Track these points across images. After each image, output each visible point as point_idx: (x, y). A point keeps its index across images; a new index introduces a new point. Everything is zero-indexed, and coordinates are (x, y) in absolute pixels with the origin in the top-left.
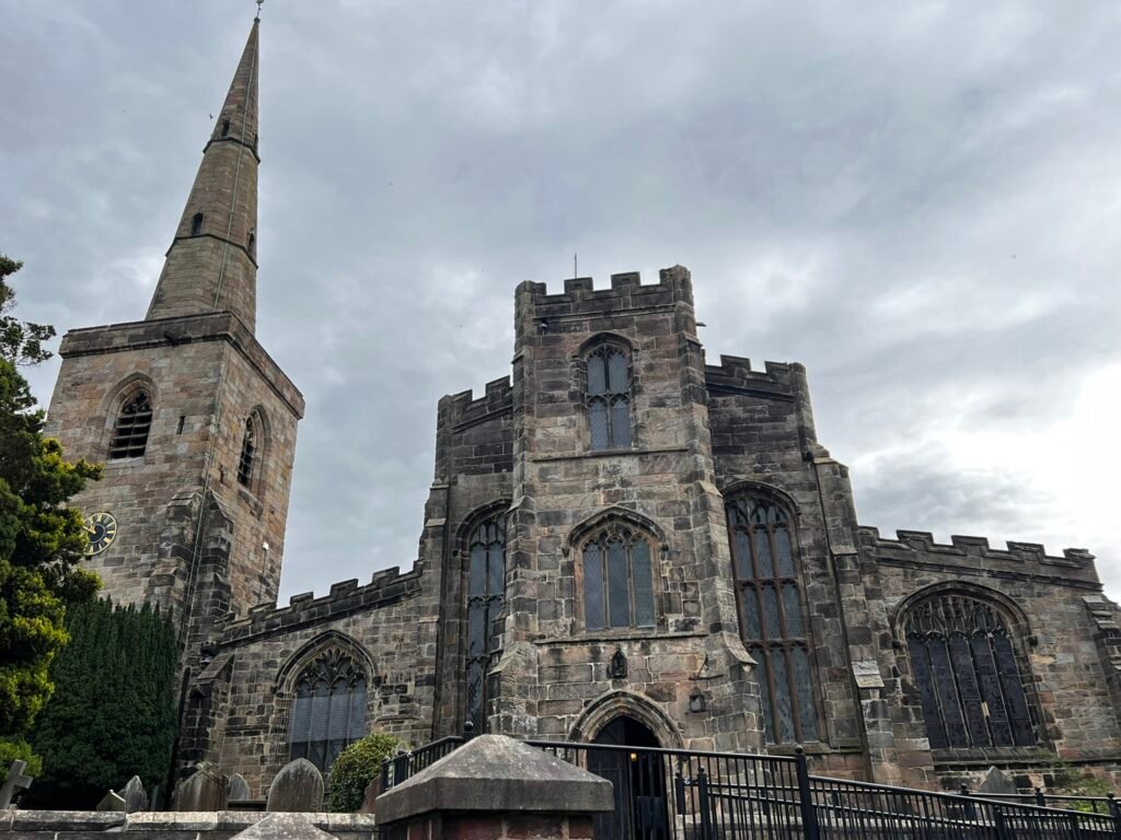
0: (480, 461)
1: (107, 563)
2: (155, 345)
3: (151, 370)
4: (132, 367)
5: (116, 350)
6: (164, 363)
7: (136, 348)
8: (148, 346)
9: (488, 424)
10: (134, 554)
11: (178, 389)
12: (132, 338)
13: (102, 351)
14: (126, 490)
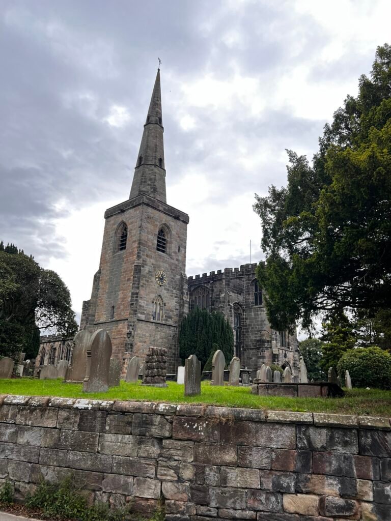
0: (234, 289)
1: (165, 289)
2: (170, 216)
3: (170, 224)
4: (164, 220)
5: (160, 211)
6: (172, 224)
7: (165, 213)
8: (168, 215)
9: (235, 280)
10: (172, 289)
11: (177, 236)
12: (164, 209)
13: (155, 209)
14: (167, 266)
